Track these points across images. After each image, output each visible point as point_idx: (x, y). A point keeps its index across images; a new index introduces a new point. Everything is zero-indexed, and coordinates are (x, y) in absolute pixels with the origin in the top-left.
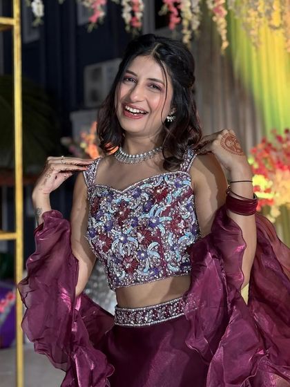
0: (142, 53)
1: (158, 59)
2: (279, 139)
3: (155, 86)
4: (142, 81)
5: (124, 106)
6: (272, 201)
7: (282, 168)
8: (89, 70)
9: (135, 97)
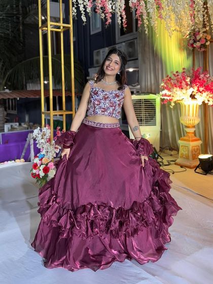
0: (114, 53)
1: (119, 55)
2: (174, 75)
3: (116, 63)
4: (113, 61)
5: (107, 67)
6: (171, 100)
7: (176, 86)
8: (95, 52)
9: (111, 65)
